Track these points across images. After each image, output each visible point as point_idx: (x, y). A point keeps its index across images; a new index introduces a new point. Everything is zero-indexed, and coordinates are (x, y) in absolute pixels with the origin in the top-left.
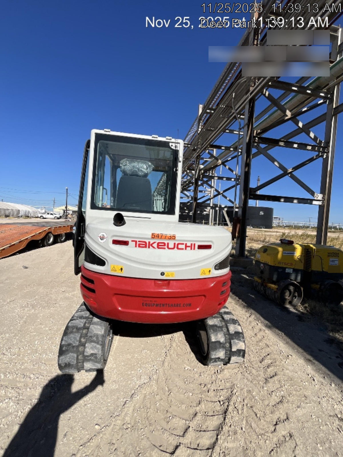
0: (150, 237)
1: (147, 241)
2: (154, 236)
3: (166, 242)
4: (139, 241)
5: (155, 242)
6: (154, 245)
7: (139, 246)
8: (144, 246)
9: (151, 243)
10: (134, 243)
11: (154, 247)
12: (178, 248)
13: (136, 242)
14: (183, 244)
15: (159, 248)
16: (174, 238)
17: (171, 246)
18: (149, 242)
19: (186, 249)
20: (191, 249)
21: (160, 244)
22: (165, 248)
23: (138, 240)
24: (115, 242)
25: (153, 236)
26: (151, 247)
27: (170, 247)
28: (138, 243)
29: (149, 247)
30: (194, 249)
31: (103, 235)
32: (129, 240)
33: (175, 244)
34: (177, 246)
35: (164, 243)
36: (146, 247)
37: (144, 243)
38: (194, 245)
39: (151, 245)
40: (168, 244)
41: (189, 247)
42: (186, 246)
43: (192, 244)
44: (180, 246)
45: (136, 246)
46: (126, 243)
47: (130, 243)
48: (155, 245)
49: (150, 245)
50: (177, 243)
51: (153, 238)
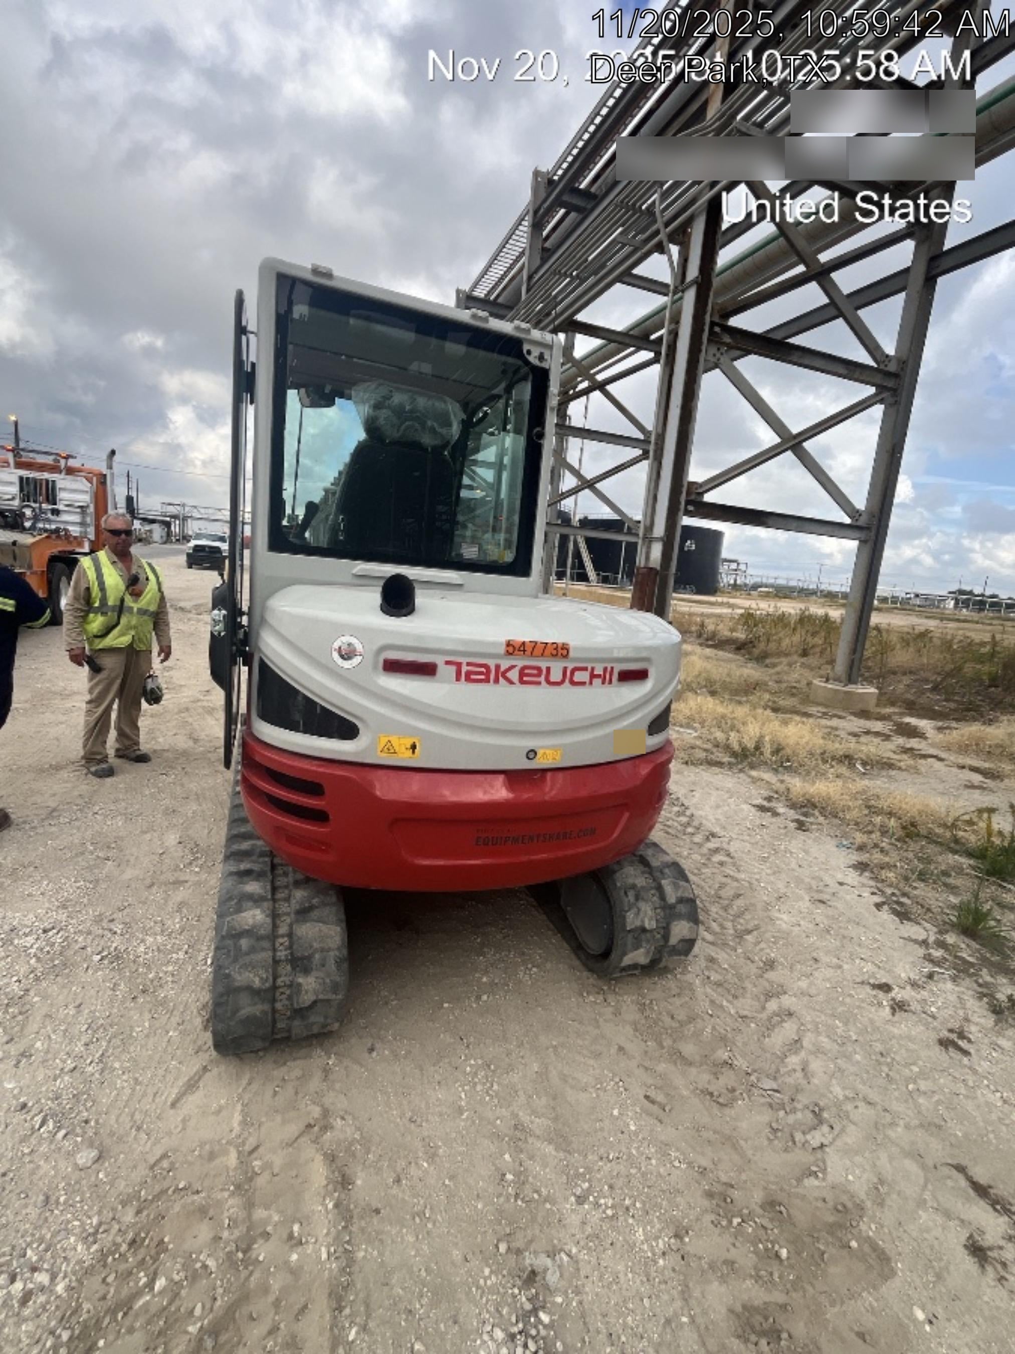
0: (502, 650)
1: (492, 663)
2: (513, 649)
3: (543, 665)
4: (468, 664)
5: (513, 667)
6: (509, 675)
7: (468, 679)
8: (482, 677)
9: (502, 669)
10: (453, 669)
11: (511, 682)
12: (573, 683)
13: (459, 665)
14: (585, 669)
15: (522, 682)
16: (565, 652)
17: (556, 676)
18: (498, 667)
19: (591, 683)
20: (603, 683)
21: (526, 671)
22: (539, 683)
23: (464, 660)
24: (393, 667)
25: (511, 650)
26: (501, 679)
27: (553, 678)
28: (465, 669)
29: (497, 681)
30: (610, 682)
31: (349, 645)
32: (439, 660)
33: (565, 669)
34: (569, 678)
35: (539, 669)
36: (487, 680)
37: (483, 670)
38: (612, 668)
39: (504, 674)
40: (548, 669)
41: (599, 676)
42: (593, 676)
43: (605, 669)
44: (579, 676)
45: (458, 679)
46: (426, 670)
47: (442, 669)
48: (514, 675)
49: (501, 675)
50: (571, 666)
51: (508, 653)
